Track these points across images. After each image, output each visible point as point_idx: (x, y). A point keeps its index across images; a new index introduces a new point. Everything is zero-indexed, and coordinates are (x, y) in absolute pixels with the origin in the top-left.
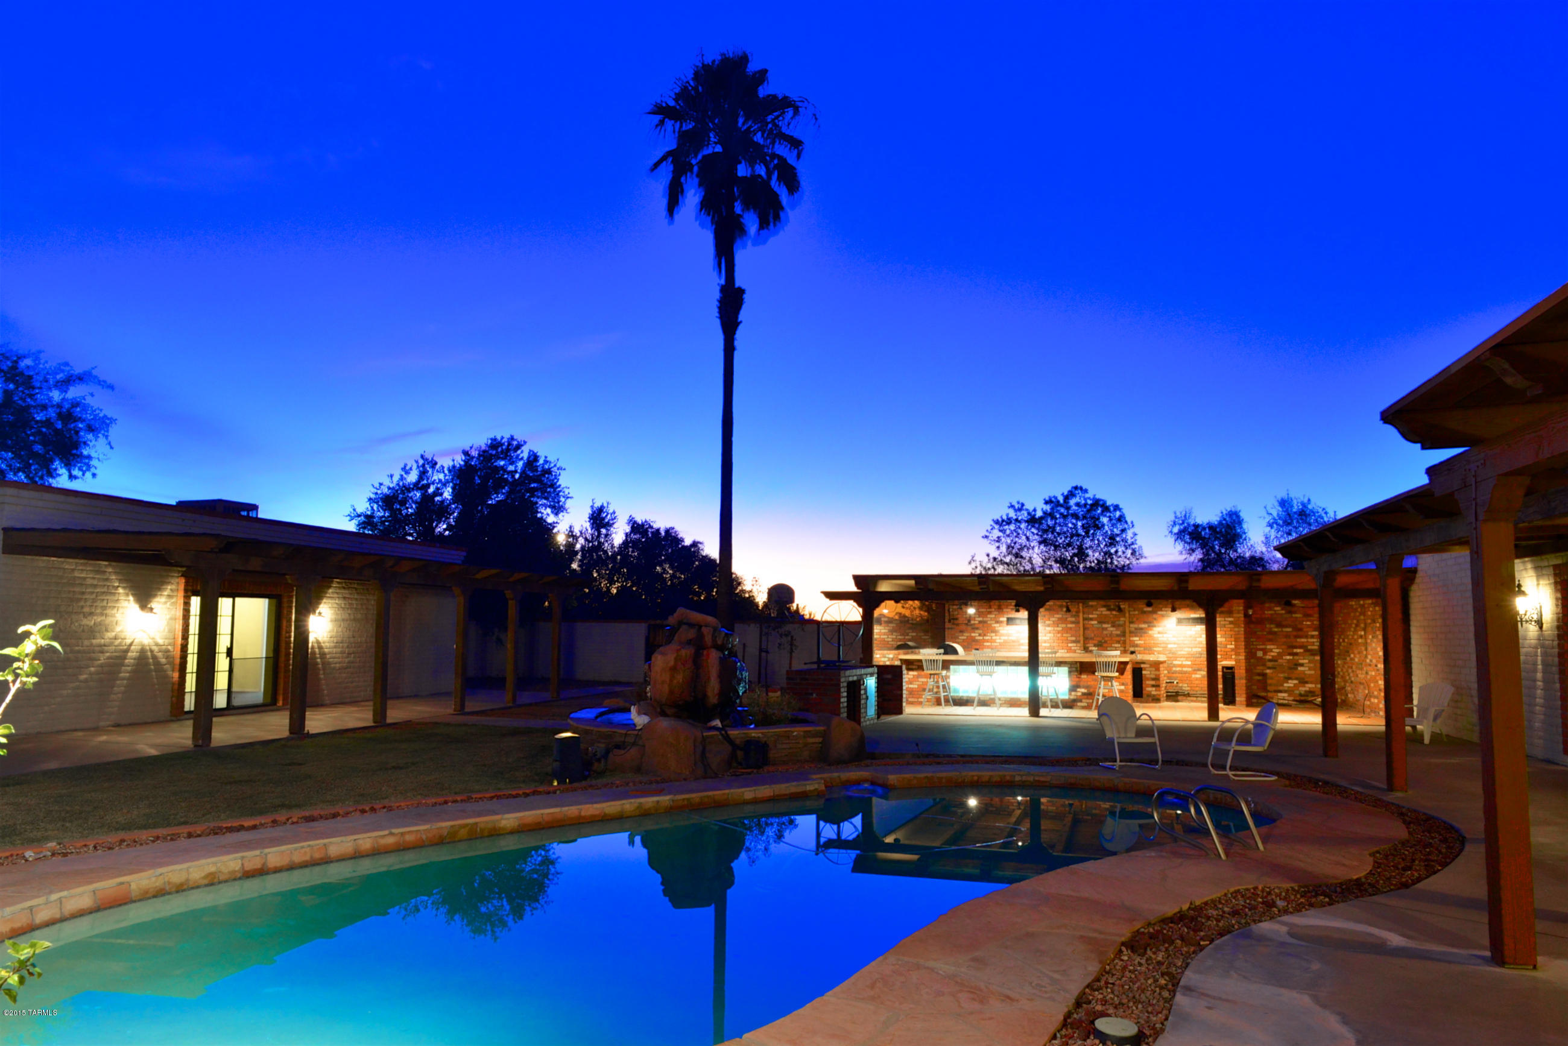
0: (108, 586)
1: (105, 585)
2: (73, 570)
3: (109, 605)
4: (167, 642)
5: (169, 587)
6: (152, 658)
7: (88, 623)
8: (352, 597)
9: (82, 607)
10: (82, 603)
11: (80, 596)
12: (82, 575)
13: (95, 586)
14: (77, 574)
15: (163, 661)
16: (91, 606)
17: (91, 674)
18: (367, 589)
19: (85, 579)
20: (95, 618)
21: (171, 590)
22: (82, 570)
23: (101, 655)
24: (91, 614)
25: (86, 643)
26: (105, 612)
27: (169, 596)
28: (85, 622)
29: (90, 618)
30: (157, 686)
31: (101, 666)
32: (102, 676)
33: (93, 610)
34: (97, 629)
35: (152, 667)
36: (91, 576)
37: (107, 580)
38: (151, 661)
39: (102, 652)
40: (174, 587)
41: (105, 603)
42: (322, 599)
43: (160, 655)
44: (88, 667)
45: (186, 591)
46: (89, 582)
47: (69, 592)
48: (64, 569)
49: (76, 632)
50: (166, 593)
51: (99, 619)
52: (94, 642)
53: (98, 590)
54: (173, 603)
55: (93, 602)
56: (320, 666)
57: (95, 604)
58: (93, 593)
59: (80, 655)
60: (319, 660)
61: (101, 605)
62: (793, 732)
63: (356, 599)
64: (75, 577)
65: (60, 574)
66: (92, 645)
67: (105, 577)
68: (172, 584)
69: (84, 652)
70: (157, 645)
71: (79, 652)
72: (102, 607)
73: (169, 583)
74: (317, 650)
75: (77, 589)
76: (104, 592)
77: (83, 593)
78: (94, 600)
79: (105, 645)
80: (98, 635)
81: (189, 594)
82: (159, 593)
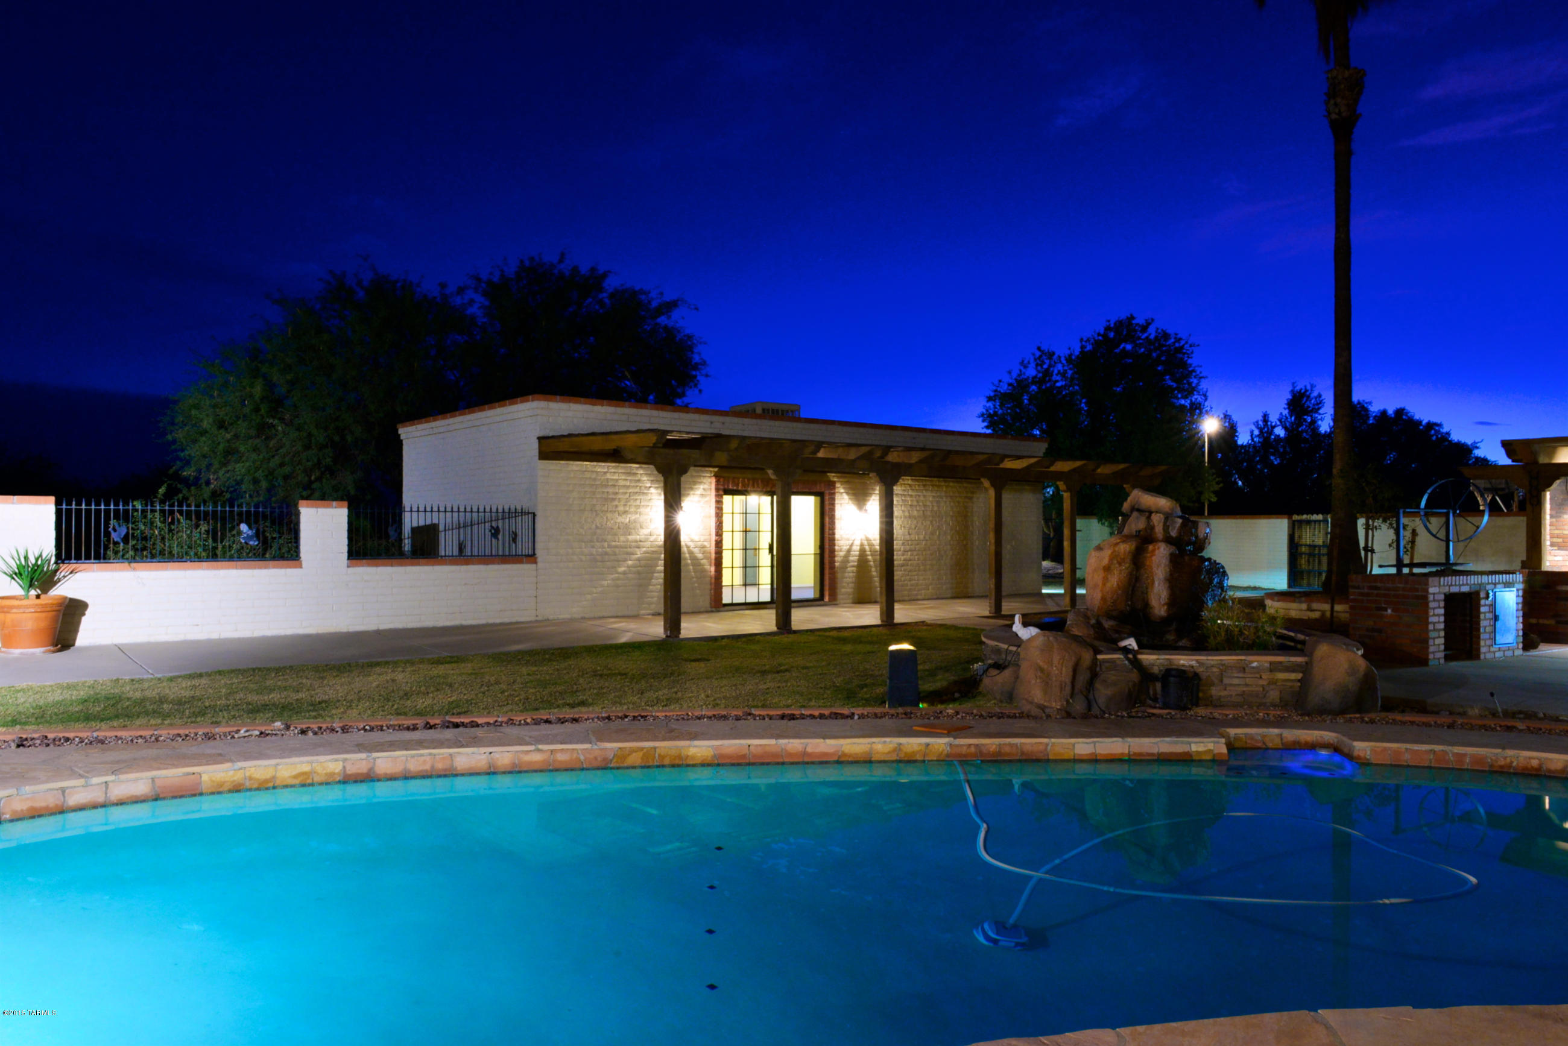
0: (640, 487)
1: (637, 486)
2: (605, 473)
3: (642, 504)
4: (702, 538)
5: (702, 487)
6: (689, 553)
7: (623, 520)
8: (906, 493)
9: (616, 506)
10: (616, 503)
11: (614, 497)
12: (615, 478)
13: (628, 487)
14: (609, 476)
15: (700, 556)
16: (625, 505)
17: (628, 567)
18: (924, 486)
19: (617, 480)
20: (629, 516)
21: (704, 489)
22: (614, 473)
23: (637, 549)
24: (625, 512)
25: (622, 538)
26: (639, 510)
27: (702, 495)
28: (620, 519)
29: (624, 516)
30: (694, 579)
31: (639, 560)
32: (639, 568)
33: (627, 509)
34: (631, 526)
35: (689, 561)
36: (623, 477)
37: (639, 481)
38: (687, 555)
39: (638, 547)
40: (706, 486)
41: (638, 502)
42: (871, 497)
43: (696, 550)
44: (625, 560)
45: (717, 490)
46: (621, 483)
47: (603, 492)
48: (596, 472)
49: (612, 529)
50: (699, 492)
51: (633, 517)
52: (630, 538)
53: (630, 490)
54: (706, 501)
55: (627, 502)
56: (872, 563)
57: (629, 504)
58: (626, 493)
59: (617, 550)
60: (870, 557)
61: (634, 504)
62: (1252, 662)
63: (911, 496)
64: (608, 479)
65: (594, 476)
66: (627, 541)
67: (637, 479)
68: (705, 483)
69: (621, 547)
70: (692, 541)
71: (616, 547)
72: (635, 506)
73: (700, 483)
74: (867, 548)
75: (611, 490)
76: (637, 493)
77: (617, 493)
78: (627, 500)
79: (641, 541)
80: (633, 531)
81: (721, 492)
82: (692, 492)
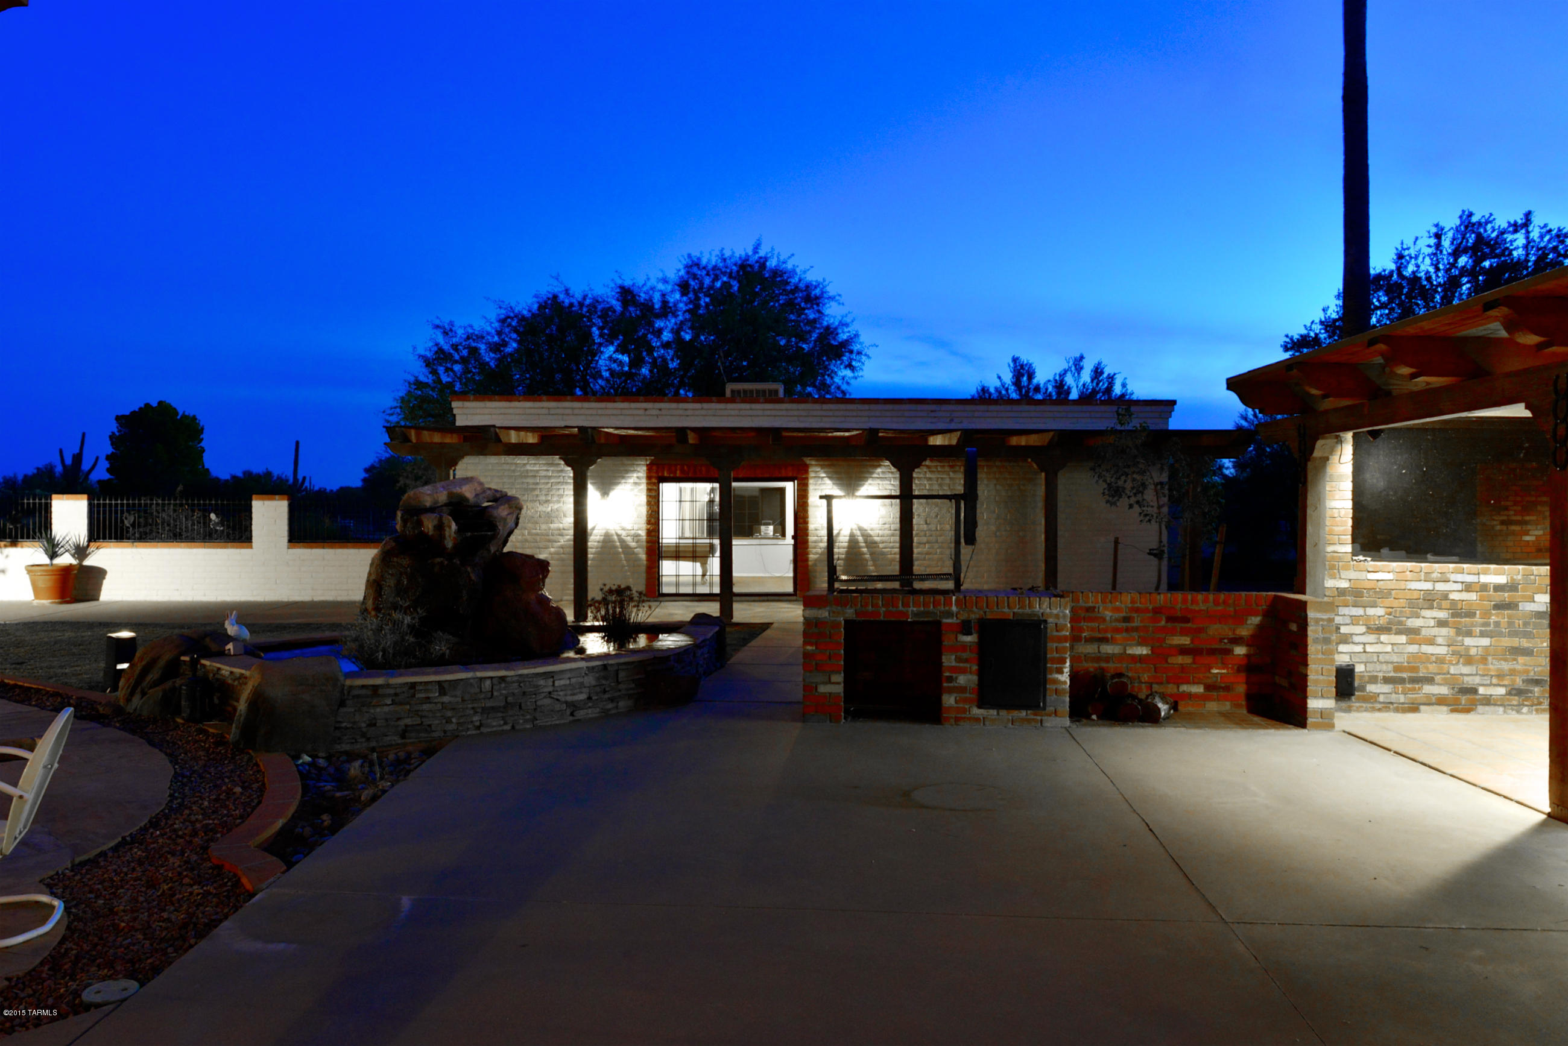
0: (564, 477)
1: (560, 476)
2: (525, 465)
3: (566, 493)
4: (636, 527)
5: (635, 475)
7: (544, 509)
8: (922, 476)
9: (537, 496)
10: (537, 492)
11: (534, 487)
12: (535, 469)
13: (549, 477)
14: (528, 467)
15: (633, 544)
16: (546, 495)
17: (551, 554)
18: (951, 467)
19: (537, 471)
20: (552, 505)
21: (638, 477)
22: (535, 464)
23: (561, 537)
24: (547, 501)
25: (544, 527)
26: (562, 500)
27: (636, 483)
28: (541, 508)
29: (546, 505)
30: (626, 568)
31: (562, 547)
32: (563, 556)
33: (549, 498)
34: (554, 515)
35: (620, 550)
36: (545, 468)
37: (562, 471)
38: (618, 544)
39: (562, 535)
40: (640, 475)
41: (561, 492)
42: (867, 481)
43: (629, 539)
44: (547, 548)
45: (649, 478)
46: (543, 473)
47: (523, 483)
48: (515, 464)
49: (533, 517)
50: (631, 481)
51: (556, 506)
52: (552, 526)
53: (552, 481)
54: (640, 490)
55: (548, 491)
56: (867, 556)
57: (551, 493)
58: (548, 483)
59: (538, 538)
60: (865, 550)
61: (558, 493)
63: (930, 479)
64: (527, 470)
65: (513, 468)
66: (549, 529)
67: (560, 469)
68: (639, 472)
69: (542, 535)
70: (623, 529)
71: (537, 534)
72: (558, 495)
73: (634, 471)
74: (860, 539)
75: (530, 480)
76: (559, 482)
77: (537, 484)
78: (549, 490)
79: (564, 529)
80: (555, 520)
81: (654, 480)
82: (623, 481)
